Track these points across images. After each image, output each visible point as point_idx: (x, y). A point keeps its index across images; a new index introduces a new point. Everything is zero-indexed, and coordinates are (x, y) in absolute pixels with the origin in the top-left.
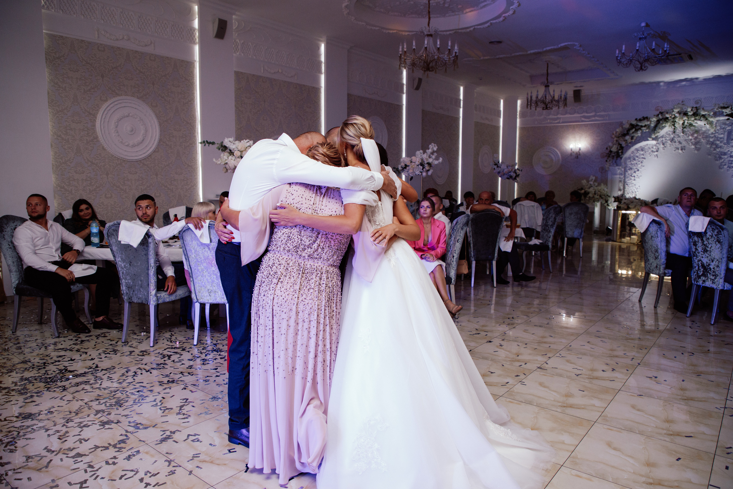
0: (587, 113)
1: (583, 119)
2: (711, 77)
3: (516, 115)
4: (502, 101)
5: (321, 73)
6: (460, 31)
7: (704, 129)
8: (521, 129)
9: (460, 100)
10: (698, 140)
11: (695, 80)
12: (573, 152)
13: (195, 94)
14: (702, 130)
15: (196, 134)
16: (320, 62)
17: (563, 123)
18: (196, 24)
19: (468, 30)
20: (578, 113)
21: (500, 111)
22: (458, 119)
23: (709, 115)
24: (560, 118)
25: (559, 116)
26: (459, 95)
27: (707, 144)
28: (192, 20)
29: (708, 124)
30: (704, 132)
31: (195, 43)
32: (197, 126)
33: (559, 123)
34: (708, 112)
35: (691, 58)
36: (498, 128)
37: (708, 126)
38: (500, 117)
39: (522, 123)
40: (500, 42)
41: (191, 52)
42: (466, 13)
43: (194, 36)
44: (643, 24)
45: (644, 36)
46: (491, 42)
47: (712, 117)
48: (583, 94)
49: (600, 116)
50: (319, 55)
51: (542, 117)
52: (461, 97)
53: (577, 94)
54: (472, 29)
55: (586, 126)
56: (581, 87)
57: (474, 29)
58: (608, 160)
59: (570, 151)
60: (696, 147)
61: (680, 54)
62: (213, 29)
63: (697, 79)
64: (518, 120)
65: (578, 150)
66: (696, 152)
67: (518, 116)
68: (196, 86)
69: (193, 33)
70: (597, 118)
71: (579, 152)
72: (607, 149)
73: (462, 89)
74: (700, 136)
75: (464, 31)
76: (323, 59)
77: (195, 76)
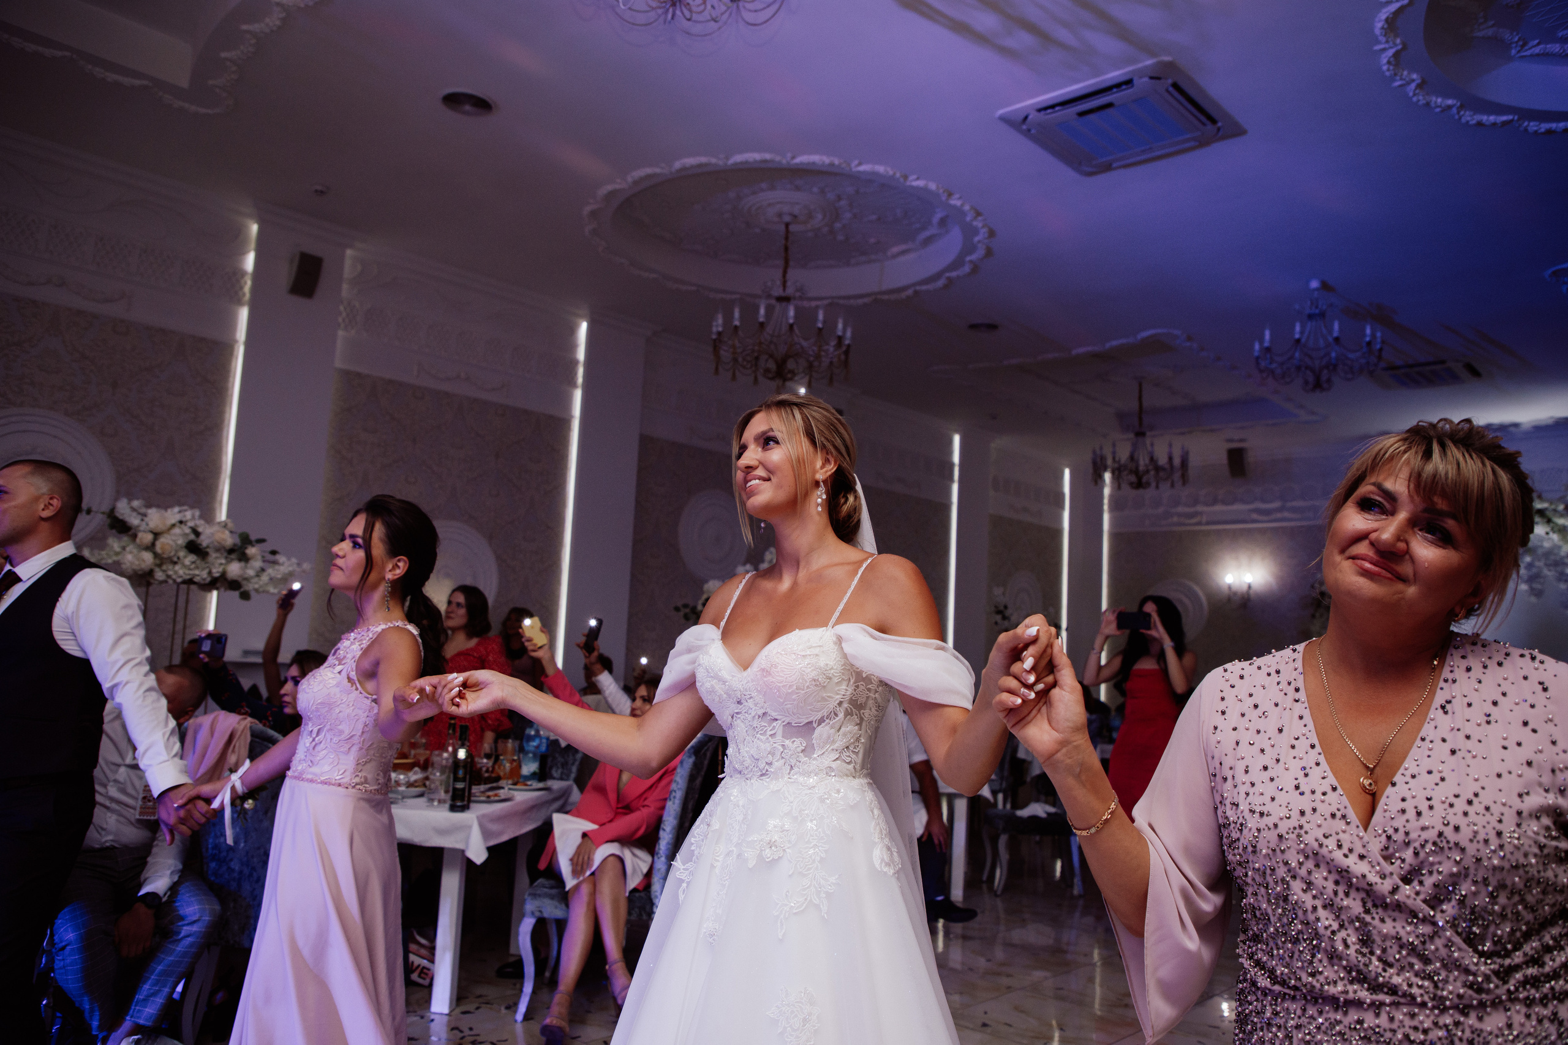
0: (1263, 501)
1: (1255, 516)
2: (1550, 422)
3: (1102, 504)
4: (1067, 473)
5: (575, 386)
6: (886, 297)
7: (1547, 545)
8: (1115, 537)
9: (952, 465)
10: (1534, 570)
11: (1512, 429)
12: (1235, 594)
13: (227, 415)
14: (1542, 547)
15: (217, 505)
16: (575, 363)
17: (1208, 523)
18: (249, 261)
19: (904, 295)
20: (1243, 502)
21: (1063, 495)
22: (947, 507)
23: (1555, 510)
24: (1201, 513)
25: (1199, 508)
26: (950, 453)
27: (1559, 580)
28: (244, 253)
29: (1554, 532)
30: (1548, 554)
31: (240, 303)
32: (220, 488)
33: (1199, 523)
34: (1551, 503)
35: (1475, 373)
36: (1059, 532)
37: (1555, 537)
38: (1062, 507)
39: (1114, 523)
40: (992, 327)
41: (230, 324)
42: (895, 256)
43: (241, 288)
44: (1314, 284)
45: (1317, 311)
46: (973, 327)
47: (1562, 516)
48: (1251, 458)
49: (1294, 510)
50: (573, 347)
51: (1161, 510)
52: (956, 458)
53: (1237, 459)
54: (910, 292)
55: (1262, 531)
56: (1241, 440)
57: (916, 292)
58: (1317, 615)
59: (1226, 591)
60: (1532, 589)
61: (1443, 362)
62: (285, 273)
63: (1516, 425)
64: (1106, 517)
65: (1245, 588)
66: (1533, 599)
67: (1106, 507)
68: (232, 395)
69: (238, 281)
70: (1286, 514)
71: (1248, 593)
72: (1313, 587)
73: (957, 439)
74: (1539, 560)
75: (893, 297)
76: (581, 354)
77: (232, 374)
